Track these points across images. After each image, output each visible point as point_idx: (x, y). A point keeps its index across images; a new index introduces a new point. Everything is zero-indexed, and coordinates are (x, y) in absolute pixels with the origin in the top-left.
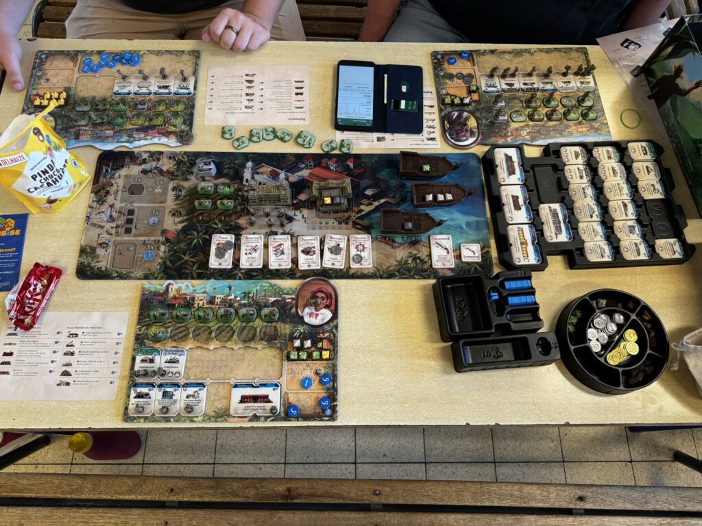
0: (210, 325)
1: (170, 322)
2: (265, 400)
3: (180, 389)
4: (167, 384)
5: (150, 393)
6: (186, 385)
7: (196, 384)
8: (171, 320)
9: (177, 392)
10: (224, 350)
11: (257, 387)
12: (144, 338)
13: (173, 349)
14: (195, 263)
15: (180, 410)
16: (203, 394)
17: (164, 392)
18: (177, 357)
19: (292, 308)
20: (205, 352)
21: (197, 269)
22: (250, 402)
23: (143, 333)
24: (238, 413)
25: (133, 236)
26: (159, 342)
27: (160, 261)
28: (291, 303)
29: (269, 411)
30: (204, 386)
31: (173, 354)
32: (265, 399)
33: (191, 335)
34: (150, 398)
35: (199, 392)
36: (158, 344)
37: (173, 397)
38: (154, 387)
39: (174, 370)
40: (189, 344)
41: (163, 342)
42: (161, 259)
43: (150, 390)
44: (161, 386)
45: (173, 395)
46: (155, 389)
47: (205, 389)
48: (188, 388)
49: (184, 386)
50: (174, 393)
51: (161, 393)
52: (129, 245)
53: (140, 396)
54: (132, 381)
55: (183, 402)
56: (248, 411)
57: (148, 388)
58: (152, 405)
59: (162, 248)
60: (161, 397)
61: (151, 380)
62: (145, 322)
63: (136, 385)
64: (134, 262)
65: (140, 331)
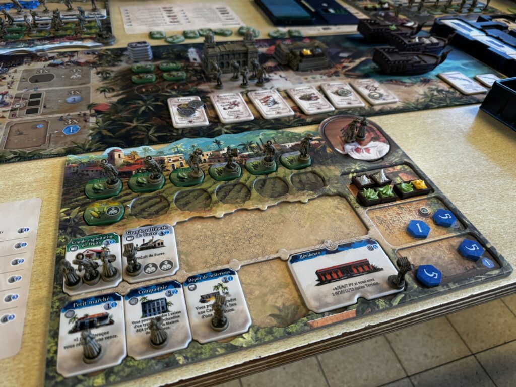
0: (204, 186)
1: (127, 194)
2: (366, 268)
3: (180, 290)
4: (146, 288)
5: (110, 312)
6: (192, 280)
7: (213, 272)
8: (129, 191)
9: (175, 296)
10: (244, 214)
11: (337, 251)
12: (77, 224)
13: (144, 228)
14: (151, 127)
15: (193, 332)
16: (235, 286)
17: (143, 304)
18: (157, 238)
19: (324, 148)
20: (210, 224)
21: (156, 132)
22: (339, 279)
23: (76, 217)
24: (327, 305)
25: (42, 115)
26: (111, 224)
27: (91, 131)
28: (319, 144)
29: (386, 286)
30: (233, 273)
31: (146, 235)
32: (364, 267)
33: (173, 205)
34: (112, 322)
35: (225, 285)
36: (111, 227)
37: (170, 308)
38: (119, 299)
39: (157, 260)
40: (175, 217)
41: (120, 223)
42: (93, 129)
43: (109, 308)
44: (133, 293)
45: (167, 304)
46: (121, 303)
47: (236, 277)
48: (197, 284)
49: (187, 282)
50: (169, 299)
51: (138, 307)
52: (35, 123)
53: (84, 325)
54: (60, 300)
55: (194, 313)
56: (346, 295)
57: (103, 305)
58: (122, 337)
59: (93, 120)
60: (140, 313)
61: (107, 288)
62: (77, 201)
63: (70, 306)
64: (45, 139)
65: (68, 215)
